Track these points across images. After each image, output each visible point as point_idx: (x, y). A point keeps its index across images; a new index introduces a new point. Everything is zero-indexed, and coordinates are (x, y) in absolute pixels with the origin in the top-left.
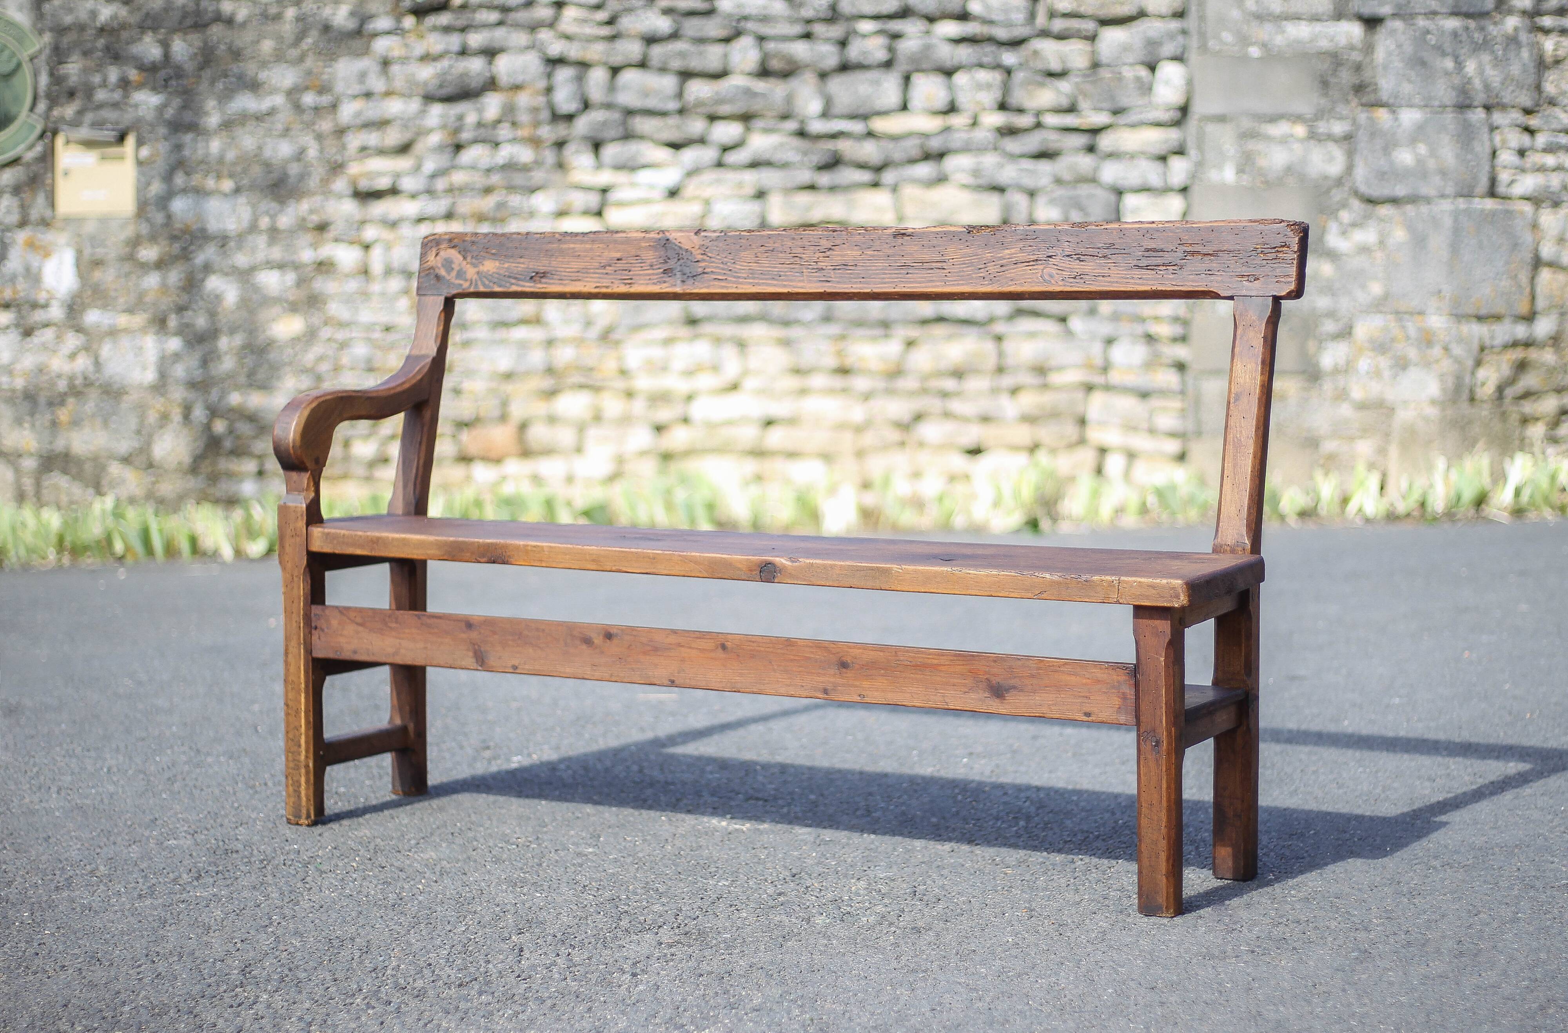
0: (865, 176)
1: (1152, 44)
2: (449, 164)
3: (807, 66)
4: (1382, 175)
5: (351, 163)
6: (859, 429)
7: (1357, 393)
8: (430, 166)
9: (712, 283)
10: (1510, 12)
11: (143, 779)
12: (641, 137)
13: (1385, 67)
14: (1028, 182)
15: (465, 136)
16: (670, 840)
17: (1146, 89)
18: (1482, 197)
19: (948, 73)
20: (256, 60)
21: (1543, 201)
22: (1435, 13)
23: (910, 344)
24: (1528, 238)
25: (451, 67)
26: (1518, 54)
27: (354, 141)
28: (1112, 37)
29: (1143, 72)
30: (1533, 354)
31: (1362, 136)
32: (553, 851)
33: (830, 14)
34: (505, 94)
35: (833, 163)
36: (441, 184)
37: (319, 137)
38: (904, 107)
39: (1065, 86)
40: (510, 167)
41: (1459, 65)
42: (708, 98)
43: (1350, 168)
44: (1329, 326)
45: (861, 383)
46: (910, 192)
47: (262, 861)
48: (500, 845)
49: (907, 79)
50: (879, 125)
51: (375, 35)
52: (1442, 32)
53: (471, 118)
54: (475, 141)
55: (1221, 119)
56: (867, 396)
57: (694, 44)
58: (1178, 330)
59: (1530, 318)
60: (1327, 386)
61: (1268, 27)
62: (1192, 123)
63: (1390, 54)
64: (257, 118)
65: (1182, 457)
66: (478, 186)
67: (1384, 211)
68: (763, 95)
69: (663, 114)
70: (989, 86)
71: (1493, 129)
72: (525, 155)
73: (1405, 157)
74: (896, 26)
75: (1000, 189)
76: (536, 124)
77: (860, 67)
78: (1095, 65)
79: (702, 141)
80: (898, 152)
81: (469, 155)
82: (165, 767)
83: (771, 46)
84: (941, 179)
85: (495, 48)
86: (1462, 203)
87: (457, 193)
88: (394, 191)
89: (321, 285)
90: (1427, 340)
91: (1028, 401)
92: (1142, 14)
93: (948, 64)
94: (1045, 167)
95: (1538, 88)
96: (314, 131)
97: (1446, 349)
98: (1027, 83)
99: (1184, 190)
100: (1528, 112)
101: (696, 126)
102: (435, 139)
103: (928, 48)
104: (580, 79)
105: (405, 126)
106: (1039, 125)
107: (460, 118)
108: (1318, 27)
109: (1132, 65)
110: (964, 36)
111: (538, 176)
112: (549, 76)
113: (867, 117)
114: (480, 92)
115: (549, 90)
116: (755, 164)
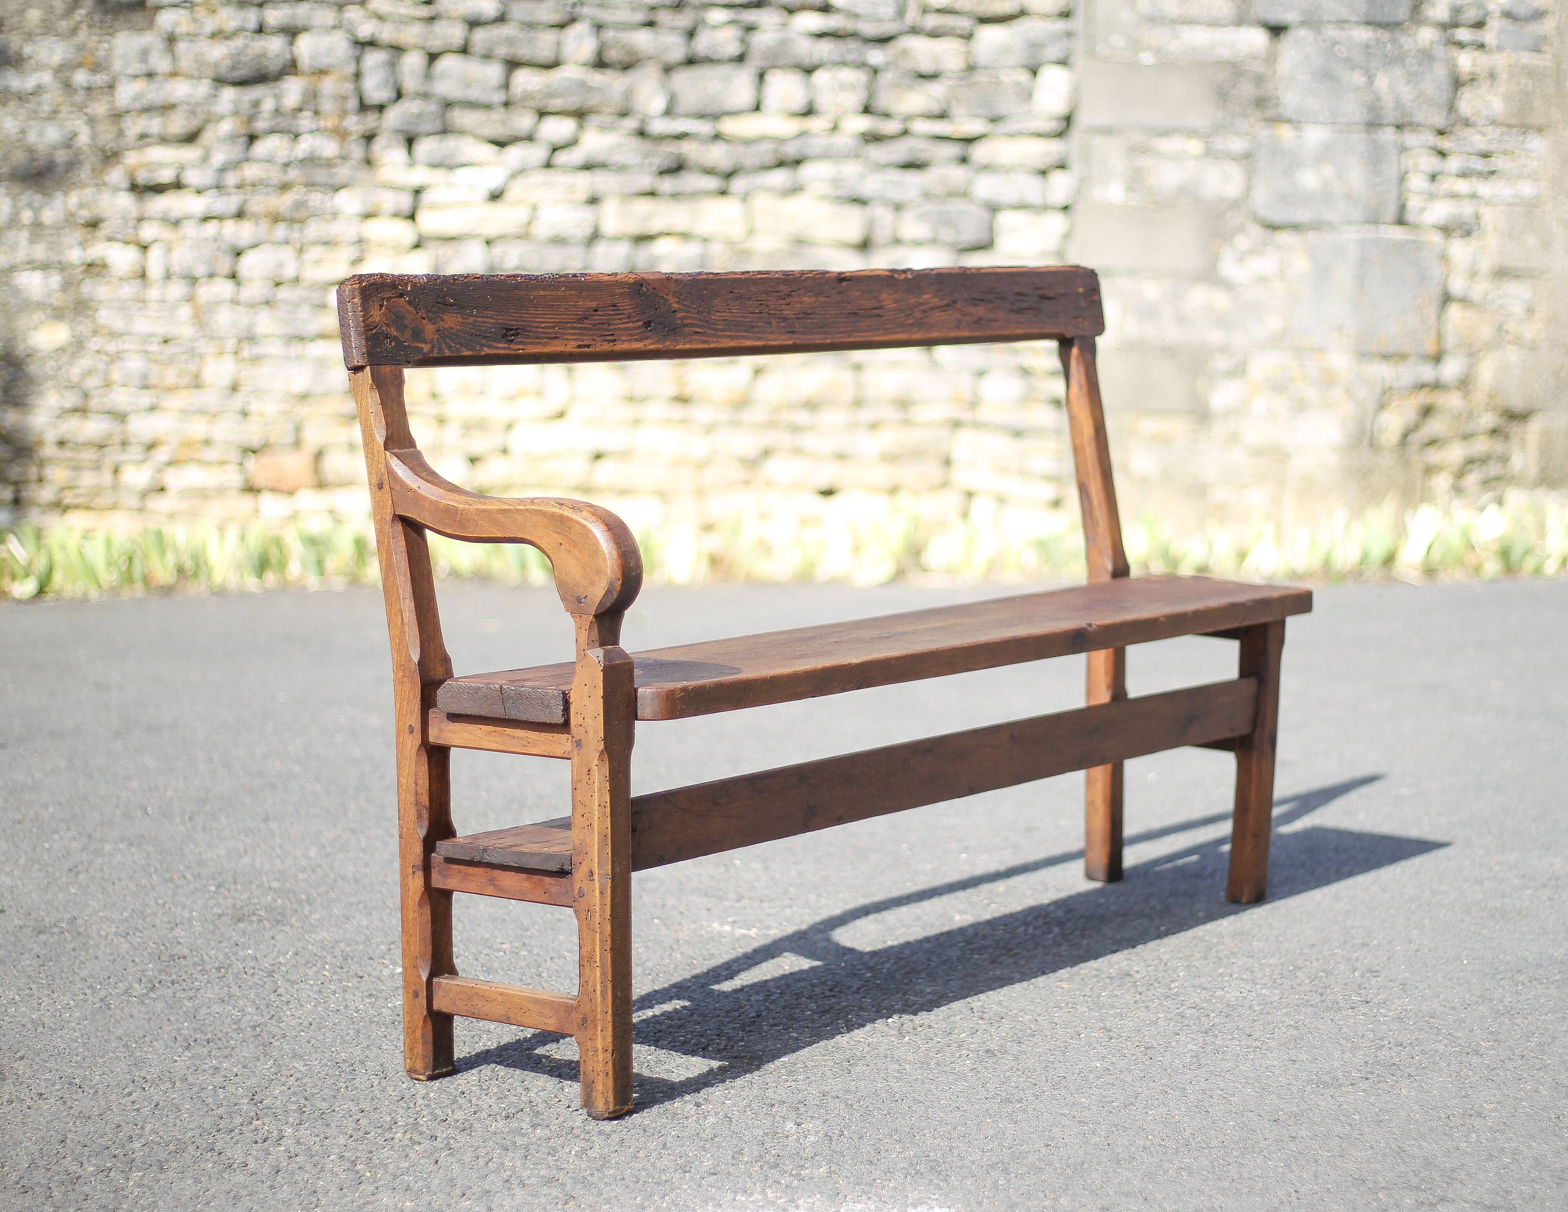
0: (713, 183)
1: (1035, 46)
2: (241, 156)
3: (650, 58)
4: (1284, 198)
5: (127, 152)
6: (702, 465)
7: (1250, 438)
8: (219, 158)
9: (694, 337)
10: (1425, 23)
11: (40, 870)
12: (461, 132)
13: (1289, 80)
14: (895, 195)
15: (261, 125)
16: (675, 947)
17: (1027, 95)
18: (1390, 225)
19: (808, 71)
20: (20, 31)
21: (1454, 230)
22: (1345, 22)
23: (759, 371)
24: (1436, 271)
25: (246, 46)
26: (1432, 70)
27: (134, 127)
28: (990, 35)
29: (1023, 77)
30: (1438, 397)
31: (1263, 156)
32: (548, 960)
33: (673, 1)
34: (307, 79)
35: (677, 168)
36: (231, 179)
37: (92, 121)
38: (757, 108)
39: (936, 91)
40: (311, 161)
41: (1370, 80)
42: (538, 91)
43: (1248, 189)
44: (1222, 363)
45: (701, 414)
46: (763, 203)
47: (219, 969)
48: (485, 952)
49: (761, 76)
50: (729, 126)
51: (159, 6)
52: (1352, 43)
53: (268, 105)
54: (272, 131)
55: (1108, 131)
56: (709, 429)
57: (522, 29)
58: (1054, 363)
59: (1437, 358)
60: (1218, 429)
61: (1162, 31)
62: (1076, 135)
63: (1295, 65)
64: (20, 98)
65: (1055, 501)
66: (275, 181)
67: (1285, 238)
68: (599, 89)
69: (488, 107)
70: (852, 87)
71: (1403, 149)
72: (329, 148)
73: (1309, 179)
74: (750, 16)
75: (860, 201)
76: (343, 114)
77: (709, 61)
78: (971, 68)
79: (530, 138)
80: (751, 157)
81: (261, 148)
82: (60, 855)
83: (609, 35)
84: (795, 190)
85: (296, 27)
86: (1369, 233)
87: (249, 188)
88: (178, 185)
89: (89, 288)
90: (1328, 380)
91: (888, 437)
92: (1023, 13)
93: (807, 62)
94: (913, 179)
95: (1451, 108)
96: (86, 114)
97: (1348, 390)
98: (895, 85)
99: (1066, 209)
100: (1441, 133)
101: (524, 121)
102: (226, 127)
103: (784, 43)
104: (392, 66)
105: (193, 113)
106: (905, 133)
107: (256, 104)
108: (1217, 33)
109: (1012, 68)
110: (825, 31)
111: (343, 172)
112: (358, 60)
113: (716, 117)
114: (279, 76)
115: (358, 76)
116: (588, 167)
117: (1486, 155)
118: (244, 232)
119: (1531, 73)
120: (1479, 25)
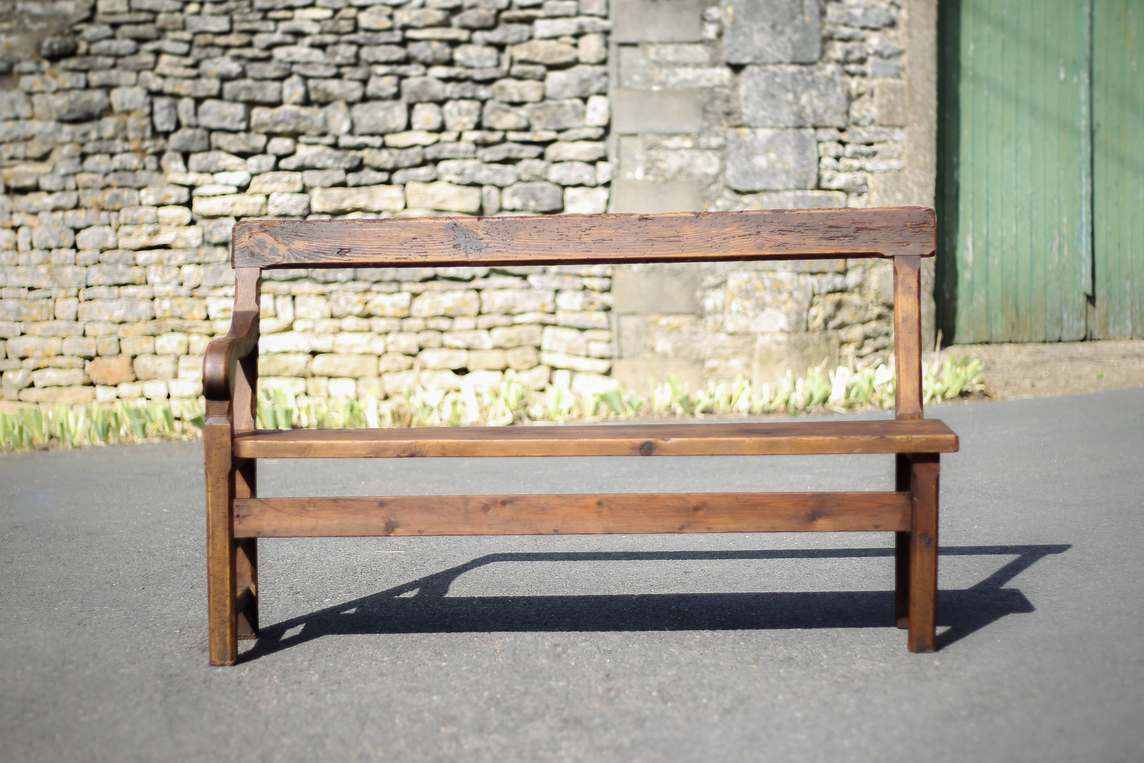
0: (383, 176)
1: (584, 83)
2: (77, 168)
3: (339, 98)
4: (745, 174)
5: (3, 169)
6: (380, 356)
7: (731, 327)
8: (63, 169)
10: (828, 61)
12: (219, 149)
13: (746, 98)
14: (498, 180)
15: (89, 148)
17: (581, 115)
18: (812, 190)
19: (441, 103)
21: (851, 192)
22: (780, 63)
23: (415, 295)
25: (78, 98)
26: (835, 91)
27: (7, 152)
28: (555, 77)
29: (578, 102)
30: (845, 297)
31: (732, 147)
33: (352, 61)
34: (118, 117)
35: (359, 167)
36: (71, 183)
38: (409, 127)
39: (523, 112)
40: (122, 170)
41: (797, 98)
42: (267, 121)
43: (723, 170)
44: (710, 280)
45: (379, 324)
46: (414, 188)
49: (411, 107)
50: (390, 140)
51: (21, 74)
52: (785, 75)
53: (94, 135)
54: (97, 152)
55: (633, 135)
56: (385, 334)
57: (256, 81)
58: (606, 283)
59: (843, 273)
60: (709, 321)
61: (665, 71)
62: (613, 137)
63: (749, 89)
65: (608, 373)
66: (99, 184)
67: (747, 199)
68: (308, 119)
69: (236, 132)
70: (469, 112)
71: (819, 142)
72: (133, 161)
73: (761, 161)
74: (402, 69)
75: (478, 185)
76: (143, 139)
77: (378, 98)
78: (544, 98)
79: (264, 152)
80: (405, 159)
81: (90, 163)
83: (311, 83)
84: (434, 179)
85: (111, 84)
86: (799, 193)
87: (82, 189)
88: (37, 188)
90: (778, 288)
91: (499, 335)
92: (576, 61)
93: (441, 97)
94: (509, 170)
95: (847, 113)
97: (791, 294)
98: (495, 110)
99: (607, 185)
100: (841, 130)
101: (259, 141)
102: (66, 150)
103: (424, 85)
104: (174, 107)
105: (46, 140)
106: (504, 140)
107: (85, 135)
108: (699, 71)
109: (570, 98)
110: (450, 76)
111: (143, 177)
112: (151, 104)
113: (382, 135)
114: (99, 117)
115: (151, 114)
116: (301, 169)
117: (869, 144)
118: (80, 218)
119: (894, 90)
120: (862, 61)
